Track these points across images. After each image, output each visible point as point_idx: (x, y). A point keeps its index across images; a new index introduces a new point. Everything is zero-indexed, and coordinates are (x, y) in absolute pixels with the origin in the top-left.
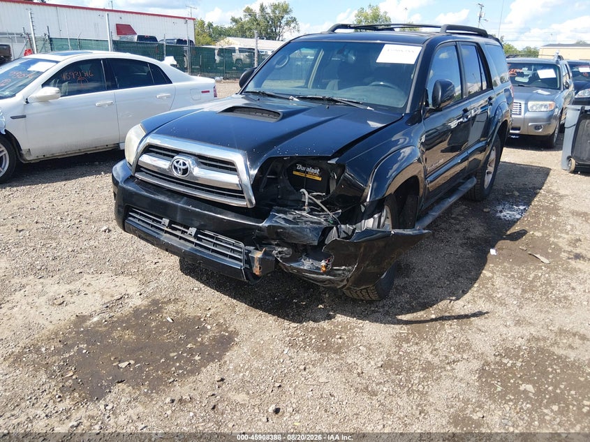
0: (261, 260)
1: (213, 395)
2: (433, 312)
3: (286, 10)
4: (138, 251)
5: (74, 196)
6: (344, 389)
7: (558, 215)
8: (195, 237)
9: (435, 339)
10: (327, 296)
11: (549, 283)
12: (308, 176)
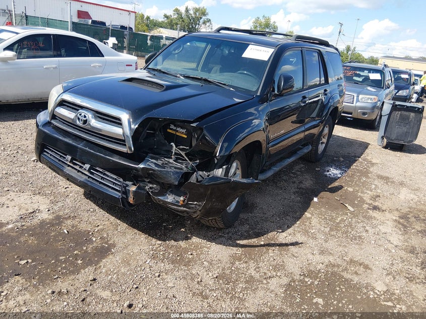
0: (135, 193)
1: (85, 290)
2: (263, 240)
3: (204, 13)
4: (55, 178)
5: (18, 133)
6: (185, 292)
7: (367, 177)
8: (89, 171)
9: (260, 260)
10: (189, 222)
11: (350, 225)
12: (178, 134)
